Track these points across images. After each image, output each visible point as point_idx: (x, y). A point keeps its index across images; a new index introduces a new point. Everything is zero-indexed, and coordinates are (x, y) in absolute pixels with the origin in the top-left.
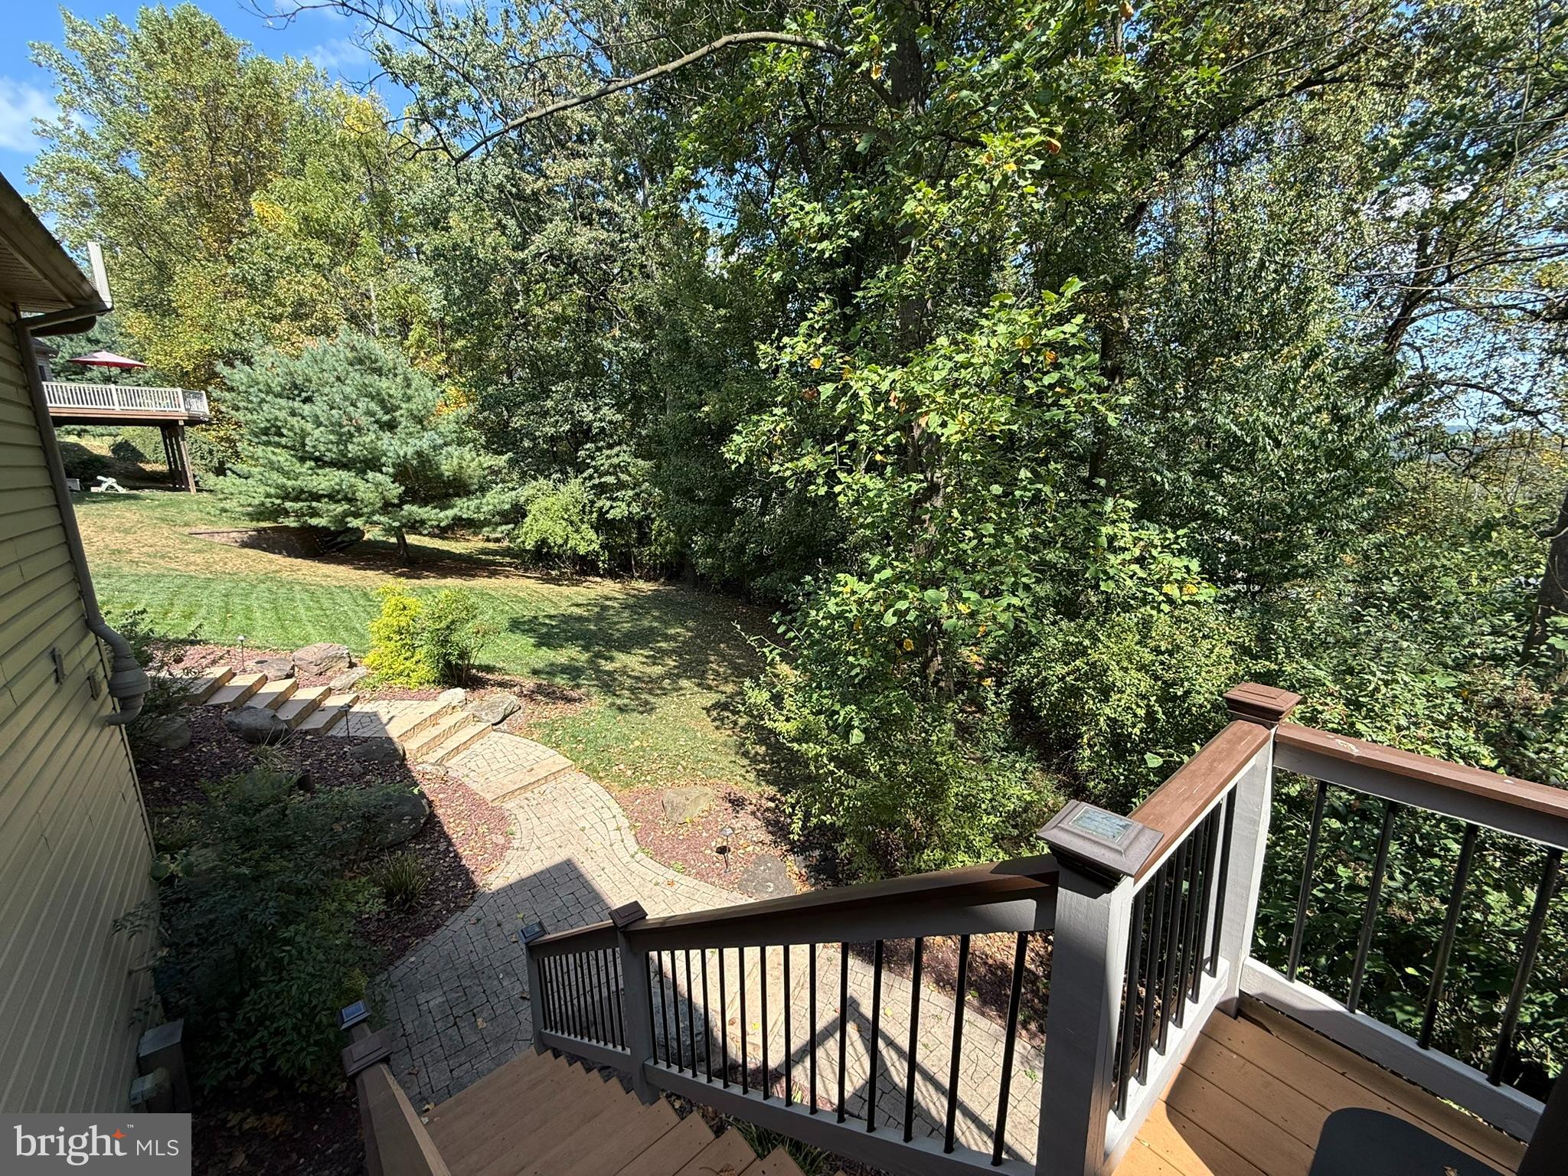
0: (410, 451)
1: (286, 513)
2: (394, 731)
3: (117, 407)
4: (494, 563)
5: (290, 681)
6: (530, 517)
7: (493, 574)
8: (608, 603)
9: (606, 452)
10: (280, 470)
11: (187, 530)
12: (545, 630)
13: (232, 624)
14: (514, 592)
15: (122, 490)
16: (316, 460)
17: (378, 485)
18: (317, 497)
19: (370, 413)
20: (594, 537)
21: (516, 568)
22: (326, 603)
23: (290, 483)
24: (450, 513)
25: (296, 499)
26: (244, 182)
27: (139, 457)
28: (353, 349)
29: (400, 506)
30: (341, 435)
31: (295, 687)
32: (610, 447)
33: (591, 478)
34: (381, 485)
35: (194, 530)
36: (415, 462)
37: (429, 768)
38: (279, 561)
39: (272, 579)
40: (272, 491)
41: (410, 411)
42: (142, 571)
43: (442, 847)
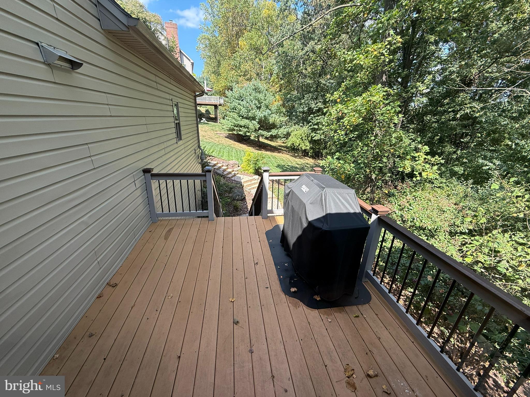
0: (263, 115)
1: (234, 130)
2: (242, 181)
3: (207, 101)
4: (281, 149)
5: (227, 167)
6: (291, 136)
7: (279, 152)
8: (307, 165)
9: (316, 118)
10: (234, 119)
11: (216, 132)
12: (285, 169)
13: (220, 154)
14: (282, 158)
15: (206, 122)
16: (242, 117)
17: (254, 124)
18: (241, 127)
19: (255, 104)
20: (308, 145)
21: (286, 152)
22: (239, 153)
23: (236, 122)
24: (270, 133)
25: (237, 127)
26: (238, 35)
27: (210, 113)
28: (254, 86)
29: (258, 130)
30: (248, 110)
31: (228, 168)
32: (318, 116)
33: (311, 126)
34: (254, 125)
35: (217, 133)
36: (263, 118)
37: (247, 190)
38: (232, 142)
39: (230, 146)
40: (232, 124)
41: (265, 103)
42: (207, 141)
43: (245, 203)
